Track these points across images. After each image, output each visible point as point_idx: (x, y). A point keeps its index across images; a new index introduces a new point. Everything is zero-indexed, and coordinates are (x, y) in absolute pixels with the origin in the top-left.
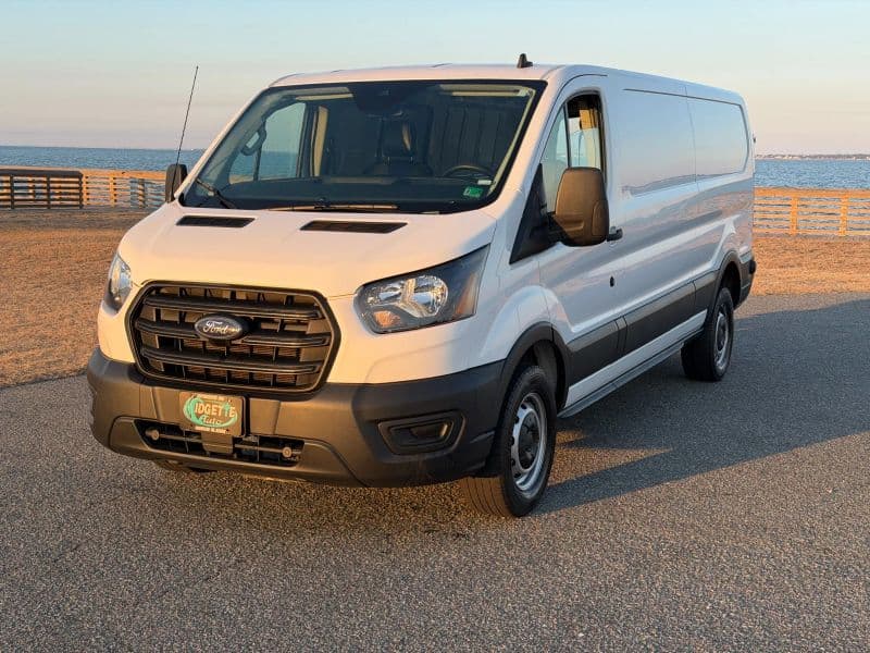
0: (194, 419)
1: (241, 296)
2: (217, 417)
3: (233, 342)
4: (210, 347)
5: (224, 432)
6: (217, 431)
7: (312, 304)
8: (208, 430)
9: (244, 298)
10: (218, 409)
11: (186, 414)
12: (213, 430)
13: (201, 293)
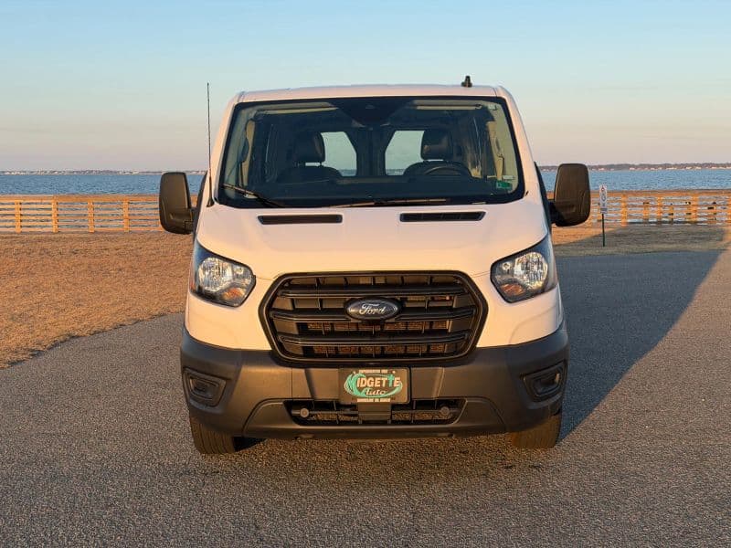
0: (356, 393)
1: (380, 281)
2: (381, 388)
3: (387, 321)
4: (362, 329)
5: (389, 400)
6: (382, 400)
7: (456, 283)
8: (371, 400)
9: (383, 282)
10: (381, 382)
11: (348, 391)
12: (377, 400)
13: (342, 281)
